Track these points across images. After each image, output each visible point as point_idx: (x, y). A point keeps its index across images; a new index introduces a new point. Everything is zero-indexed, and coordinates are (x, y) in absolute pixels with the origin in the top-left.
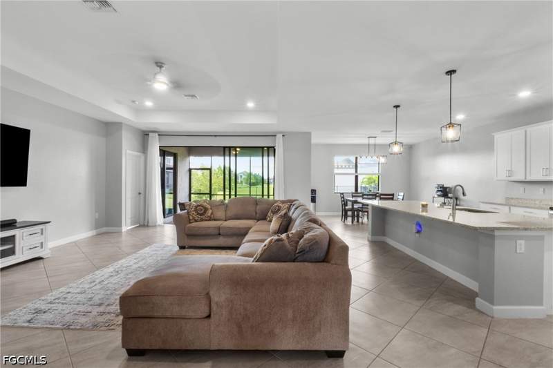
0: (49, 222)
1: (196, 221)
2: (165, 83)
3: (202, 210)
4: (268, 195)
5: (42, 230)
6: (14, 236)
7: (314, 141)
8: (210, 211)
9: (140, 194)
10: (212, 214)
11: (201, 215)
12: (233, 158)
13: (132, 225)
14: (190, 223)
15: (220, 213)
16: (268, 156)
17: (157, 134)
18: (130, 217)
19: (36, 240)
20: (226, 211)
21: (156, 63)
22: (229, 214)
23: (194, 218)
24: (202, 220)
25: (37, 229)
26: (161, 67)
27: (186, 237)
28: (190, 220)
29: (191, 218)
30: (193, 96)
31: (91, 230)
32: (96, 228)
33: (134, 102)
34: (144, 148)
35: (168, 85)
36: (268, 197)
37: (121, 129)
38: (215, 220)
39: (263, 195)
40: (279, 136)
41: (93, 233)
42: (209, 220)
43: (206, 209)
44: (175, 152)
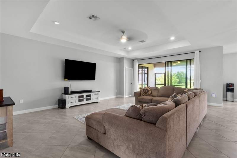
0: (99, 92)
1: (143, 96)
2: (125, 39)
3: (146, 91)
4: (190, 86)
5: (98, 94)
6: (90, 95)
7: (225, 52)
8: (150, 92)
9: (131, 84)
10: (151, 93)
11: (146, 93)
12: (170, 68)
13: (128, 95)
14: (141, 96)
15: (155, 93)
16: (190, 65)
17: (137, 60)
18: (127, 92)
19: (96, 97)
20: (158, 92)
21: (122, 32)
22: (160, 94)
23: (142, 94)
24: (146, 96)
25: (96, 93)
26: (123, 33)
27: (138, 102)
28: (141, 95)
29: (141, 94)
30: (143, 41)
31: (115, 95)
32: (116, 95)
33: (125, 49)
34: (133, 66)
35: (126, 39)
36: (190, 88)
37: (124, 60)
38: (153, 96)
39: (187, 86)
40: (197, 52)
41: (115, 97)
42: (150, 96)
43: (148, 91)
44: (147, 66)
